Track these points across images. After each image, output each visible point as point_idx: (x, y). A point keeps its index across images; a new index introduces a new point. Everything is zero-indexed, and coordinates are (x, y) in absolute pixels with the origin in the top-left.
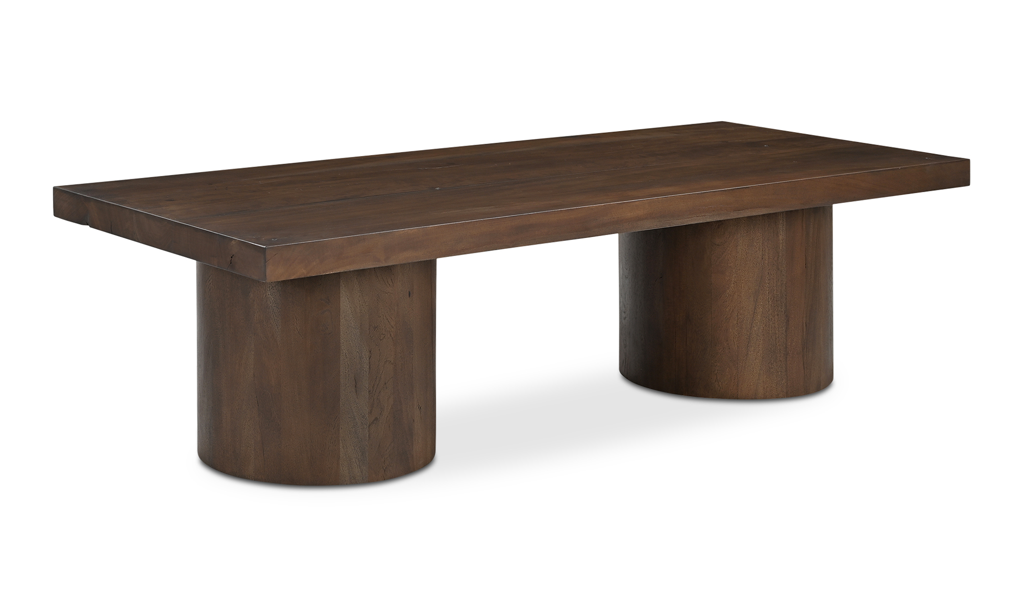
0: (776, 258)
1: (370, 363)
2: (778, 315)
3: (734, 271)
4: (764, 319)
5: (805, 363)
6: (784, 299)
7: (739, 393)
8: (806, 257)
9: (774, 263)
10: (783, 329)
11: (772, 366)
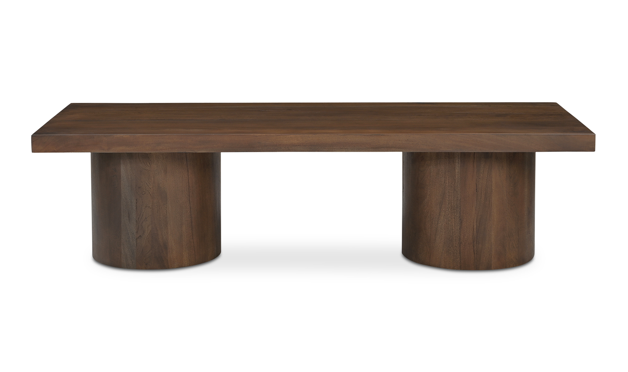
0: (453, 183)
1: (136, 206)
2: (454, 218)
3: (429, 188)
4: (445, 219)
5: (475, 251)
8: (476, 185)
9: (452, 185)
10: (458, 227)
11: (450, 249)
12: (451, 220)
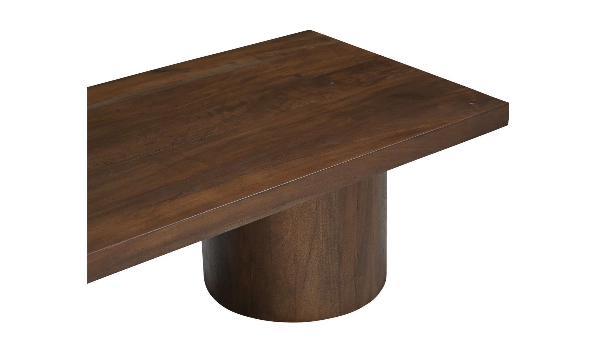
10: (337, 263)
12: (327, 257)
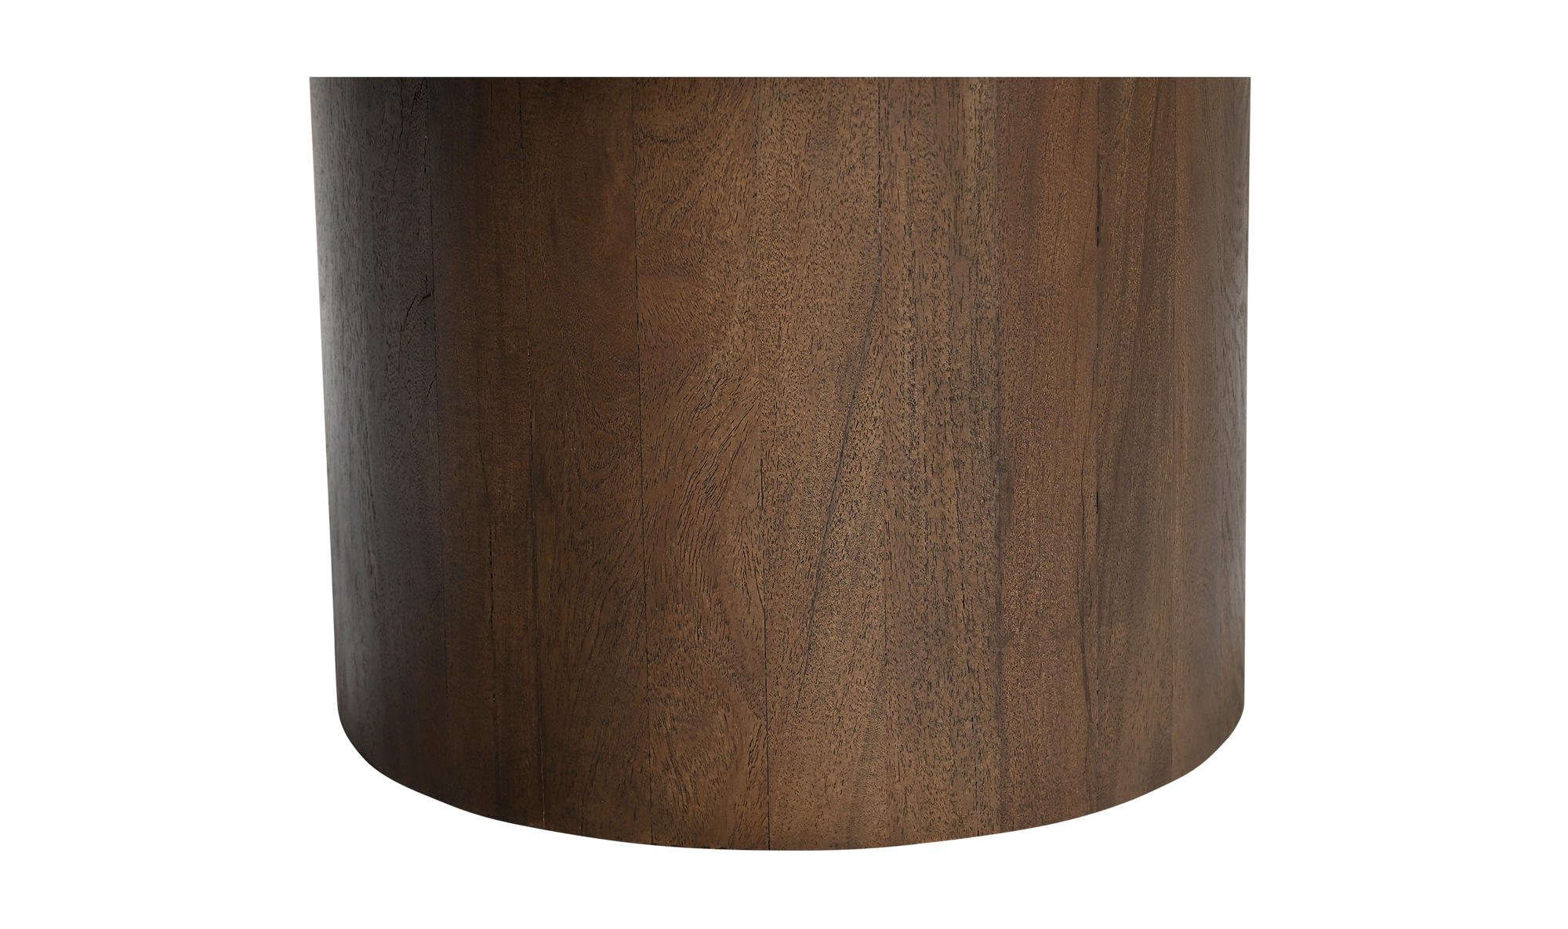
0: (947, 202)
2: (957, 464)
3: (743, 260)
4: (890, 484)
5: (1092, 675)
6: (989, 392)
7: (775, 818)
8: (1099, 198)
9: (940, 221)
11: (932, 697)
